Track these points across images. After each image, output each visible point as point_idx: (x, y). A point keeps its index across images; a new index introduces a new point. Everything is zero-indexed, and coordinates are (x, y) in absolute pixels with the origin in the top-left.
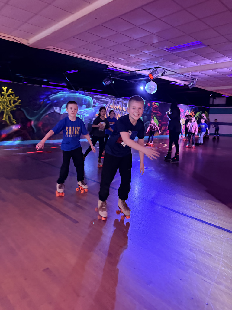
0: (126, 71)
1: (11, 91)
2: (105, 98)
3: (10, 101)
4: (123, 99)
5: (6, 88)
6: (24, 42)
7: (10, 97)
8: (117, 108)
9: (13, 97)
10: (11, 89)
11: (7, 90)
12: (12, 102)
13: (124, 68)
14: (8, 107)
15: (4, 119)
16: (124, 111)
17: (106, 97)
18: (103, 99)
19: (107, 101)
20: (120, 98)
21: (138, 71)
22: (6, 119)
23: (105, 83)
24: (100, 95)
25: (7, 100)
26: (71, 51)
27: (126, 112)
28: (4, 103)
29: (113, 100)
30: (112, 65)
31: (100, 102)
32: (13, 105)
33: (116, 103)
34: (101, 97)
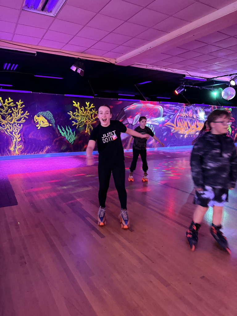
0: (203, 79)
1: (93, 106)
2: (175, 107)
3: (91, 115)
4: (194, 106)
5: (89, 103)
6: (113, 61)
7: (92, 111)
8: (187, 115)
9: (94, 111)
10: (92, 104)
11: (90, 105)
12: (93, 116)
13: (201, 76)
14: (89, 121)
15: (86, 132)
16: (194, 118)
17: (177, 105)
18: (173, 108)
19: (177, 109)
20: (190, 105)
21: (216, 78)
22: (88, 132)
23: (178, 92)
24: (170, 104)
25: (89, 114)
26: (152, 64)
27: (196, 119)
28: (87, 117)
29: (183, 107)
30: (189, 74)
31: (170, 111)
32: (94, 118)
33: (187, 110)
34: (171, 106)
